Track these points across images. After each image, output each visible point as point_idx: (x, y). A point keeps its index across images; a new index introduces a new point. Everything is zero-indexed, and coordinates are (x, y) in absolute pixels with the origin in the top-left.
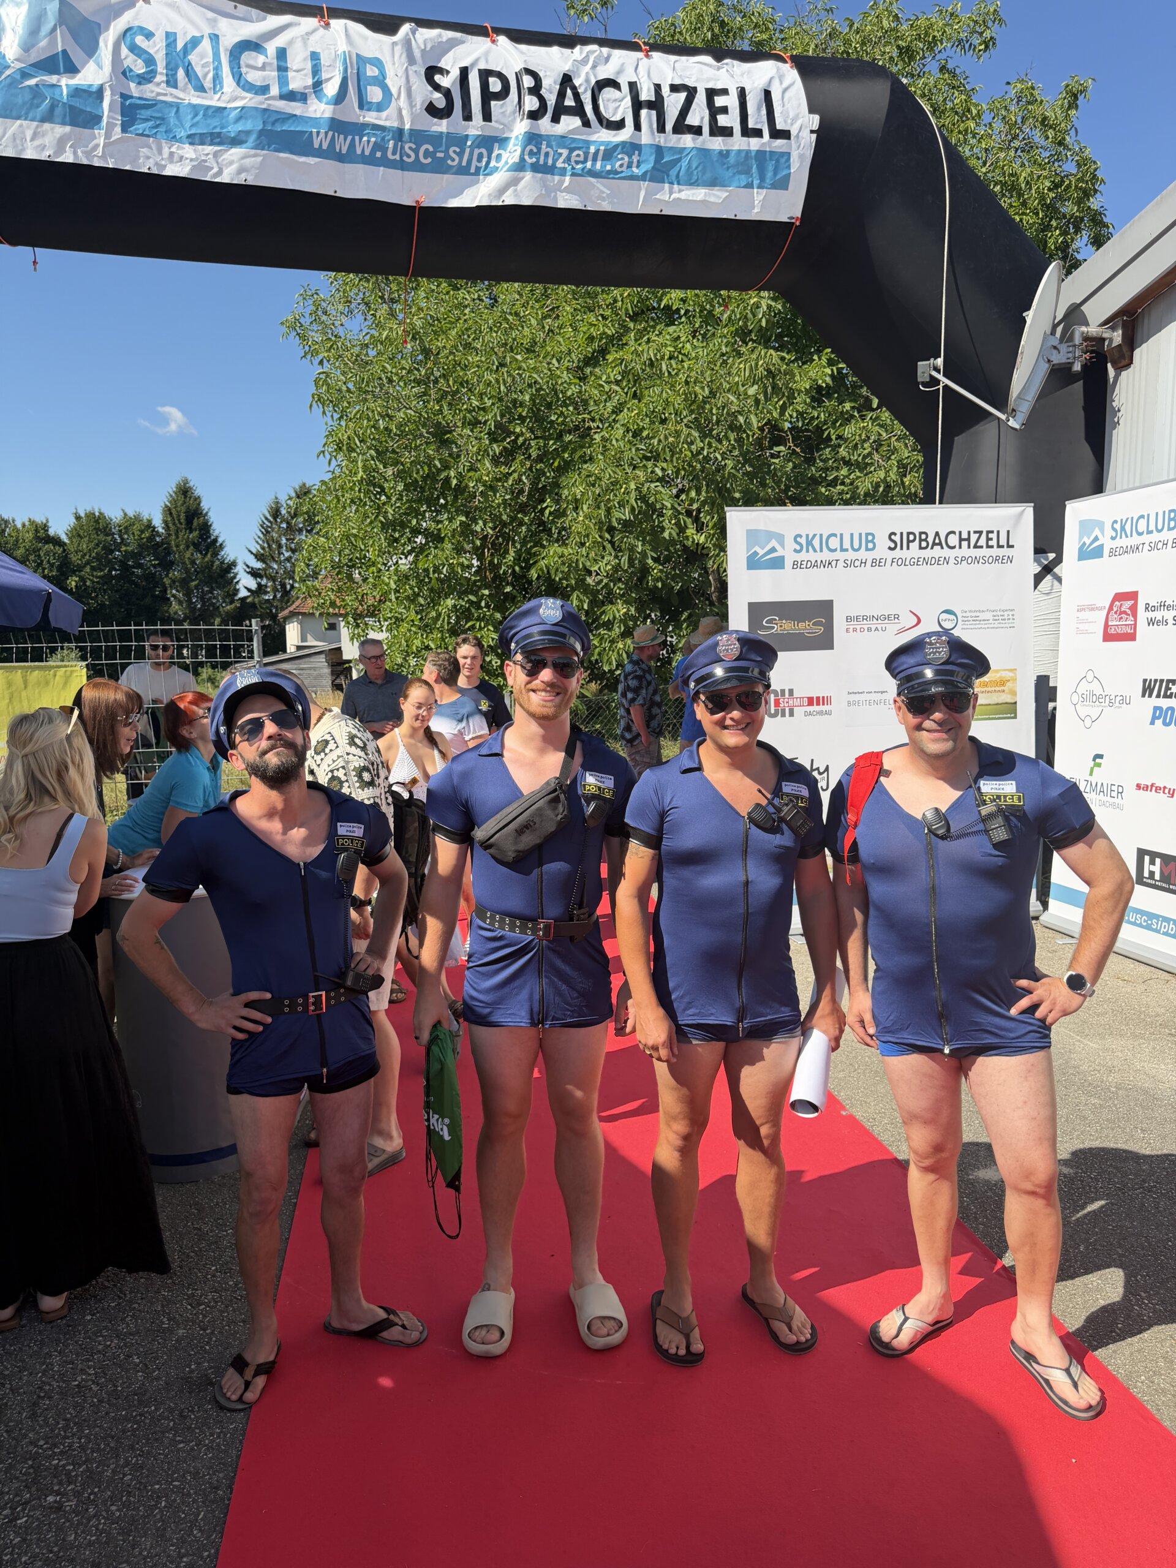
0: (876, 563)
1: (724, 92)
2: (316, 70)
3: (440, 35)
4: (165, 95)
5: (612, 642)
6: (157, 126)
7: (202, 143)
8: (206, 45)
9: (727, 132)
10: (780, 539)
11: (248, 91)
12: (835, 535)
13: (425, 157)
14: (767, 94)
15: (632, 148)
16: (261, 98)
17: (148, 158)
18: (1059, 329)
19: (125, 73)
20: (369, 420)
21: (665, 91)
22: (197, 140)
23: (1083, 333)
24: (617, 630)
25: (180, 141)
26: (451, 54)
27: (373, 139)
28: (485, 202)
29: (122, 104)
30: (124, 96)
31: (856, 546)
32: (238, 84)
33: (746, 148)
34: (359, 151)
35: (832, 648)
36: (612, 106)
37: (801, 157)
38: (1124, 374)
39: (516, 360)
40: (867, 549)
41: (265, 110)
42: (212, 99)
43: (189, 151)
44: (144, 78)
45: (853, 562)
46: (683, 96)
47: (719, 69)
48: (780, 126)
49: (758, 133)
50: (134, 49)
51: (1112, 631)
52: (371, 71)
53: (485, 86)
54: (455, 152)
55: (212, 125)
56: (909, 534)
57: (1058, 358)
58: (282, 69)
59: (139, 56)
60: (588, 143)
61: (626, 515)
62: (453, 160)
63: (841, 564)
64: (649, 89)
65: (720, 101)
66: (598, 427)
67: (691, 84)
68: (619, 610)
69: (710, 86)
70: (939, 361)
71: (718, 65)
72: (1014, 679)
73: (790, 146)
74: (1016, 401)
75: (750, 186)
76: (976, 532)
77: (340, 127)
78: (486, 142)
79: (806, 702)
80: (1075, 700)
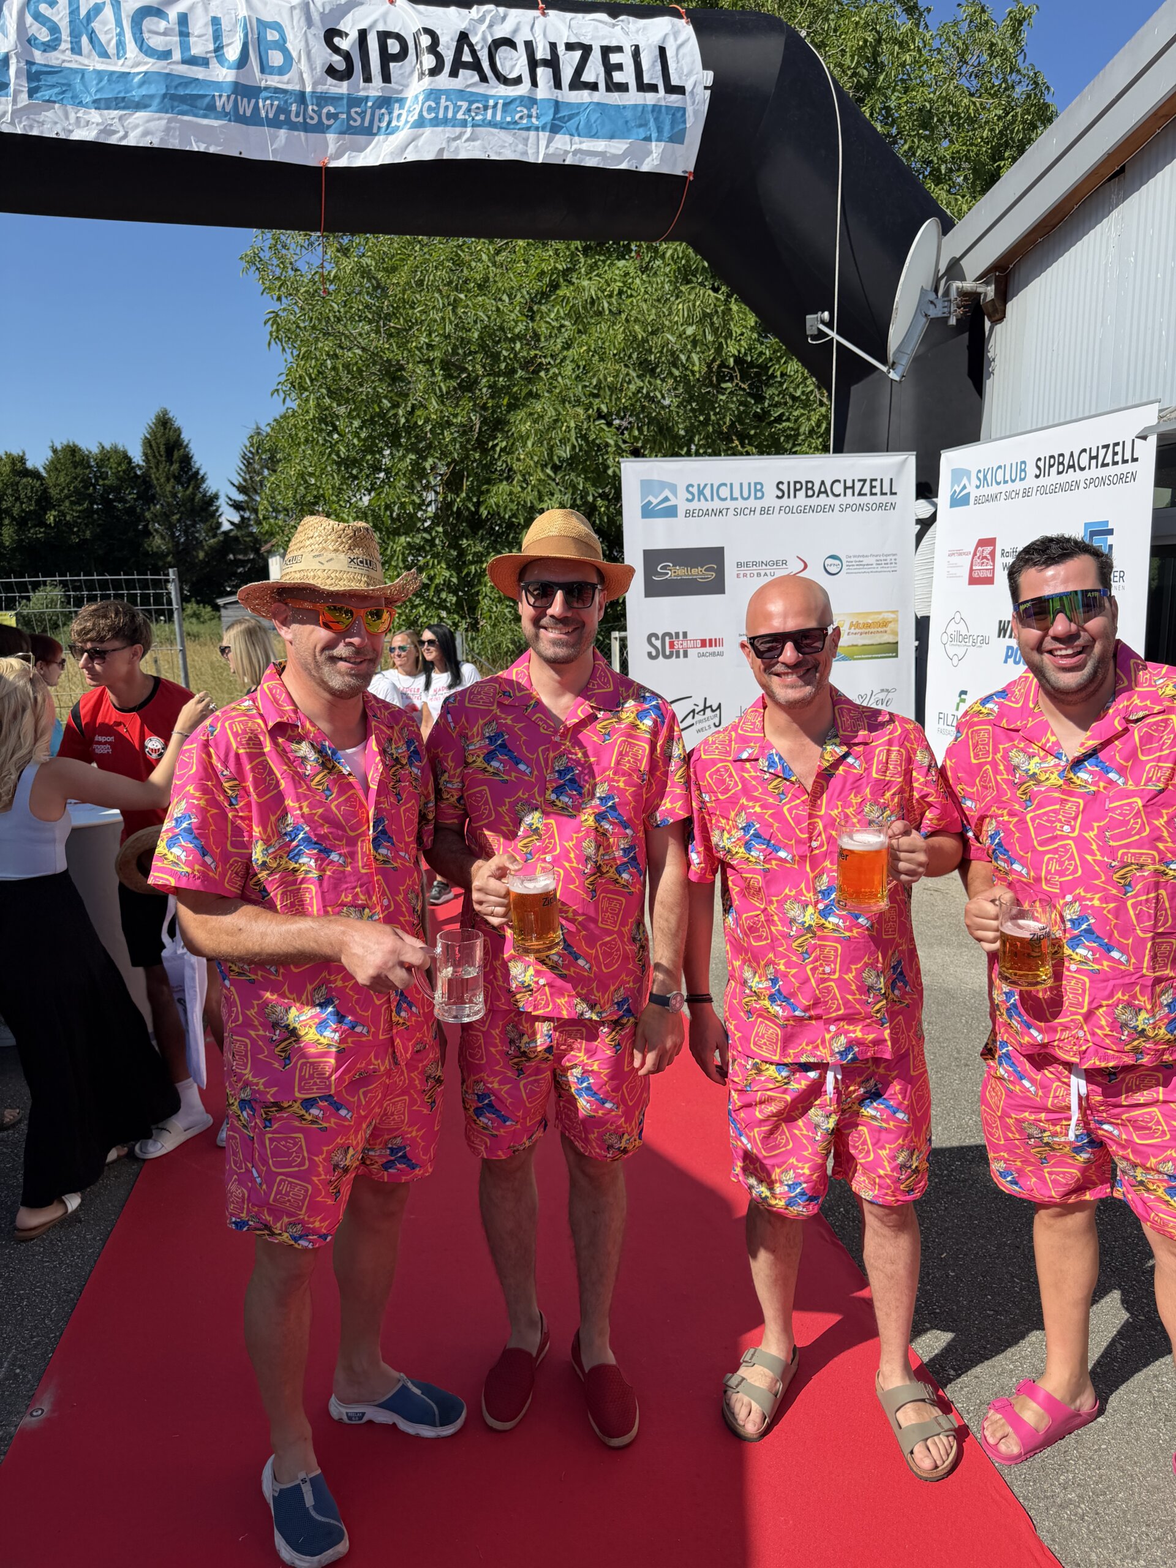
0: (765, 511)
1: (619, 49)
2: (217, 36)
4: (70, 61)
6: (63, 92)
7: (108, 108)
8: (108, 12)
9: (623, 88)
10: (673, 488)
11: (151, 56)
12: (725, 485)
13: (328, 118)
14: (662, 51)
15: (530, 101)
16: (163, 63)
17: (56, 123)
18: (943, 282)
19: (31, 41)
21: (561, 49)
22: (102, 104)
23: (958, 288)
25: (86, 106)
26: (349, 16)
27: (276, 103)
28: (388, 161)
29: (29, 72)
30: (30, 63)
31: (745, 495)
32: (141, 49)
33: (641, 102)
34: (263, 114)
35: (723, 592)
36: (508, 64)
37: (696, 112)
38: (998, 327)
40: (756, 498)
41: (168, 74)
42: (116, 64)
43: (95, 116)
44: (49, 46)
45: (742, 511)
46: (577, 54)
47: (614, 25)
48: (675, 81)
49: (653, 88)
50: (38, 17)
51: (975, 575)
52: (272, 36)
53: (383, 48)
54: (356, 112)
55: (118, 90)
56: (795, 483)
57: (934, 313)
58: (184, 34)
59: (44, 25)
60: (486, 98)
62: (355, 121)
63: (731, 512)
64: (544, 48)
65: (614, 58)
67: (586, 42)
69: (605, 43)
70: (826, 315)
71: (614, 21)
72: (896, 621)
73: (685, 101)
74: (895, 354)
75: (648, 139)
76: (859, 480)
77: (243, 90)
78: (386, 102)
79: (699, 644)
80: (945, 640)
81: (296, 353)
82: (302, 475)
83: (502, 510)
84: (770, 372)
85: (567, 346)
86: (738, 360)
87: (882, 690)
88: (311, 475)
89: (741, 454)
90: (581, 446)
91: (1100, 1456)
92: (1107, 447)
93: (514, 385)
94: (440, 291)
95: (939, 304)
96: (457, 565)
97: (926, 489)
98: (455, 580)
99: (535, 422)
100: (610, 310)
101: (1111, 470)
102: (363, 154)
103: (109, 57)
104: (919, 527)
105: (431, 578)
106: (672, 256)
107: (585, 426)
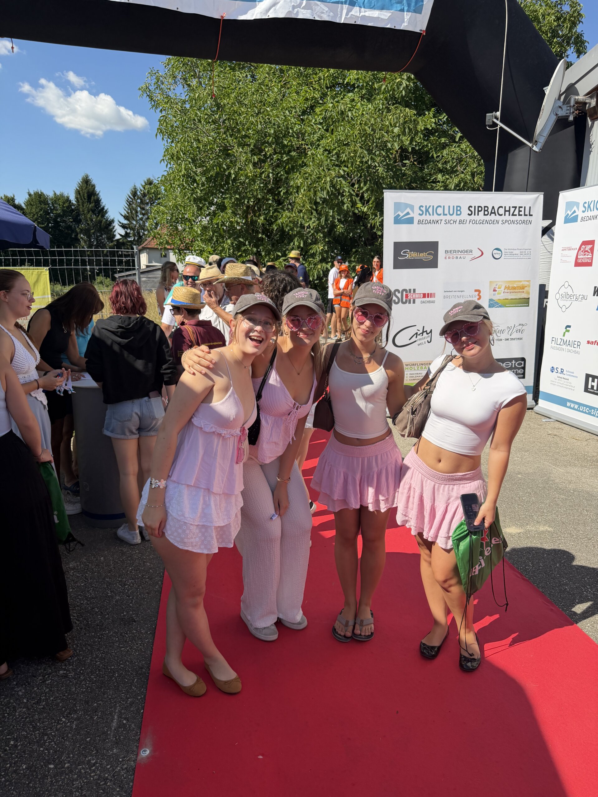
0: (461, 222)
5: (315, 264)
10: (412, 207)
12: (441, 206)
20: (188, 142)
23: (575, 99)
24: (318, 258)
28: (259, 17)
31: (451, 213)
35: (436, 267)
38: (596, 123)
39: (267, 110)
45: (449, 221)
51: (580, 261)
56: (479, 207)
57: (561, 113)
61: (324, 195)
63: (443, 222)
66: (309, 148)
68: (320, 247)
70: (498, 114)
74: (537, 136)
75: (402, 10)
76: (513, 207)
79: (422, 296)
80: (557, 297)
87: (520, 325)
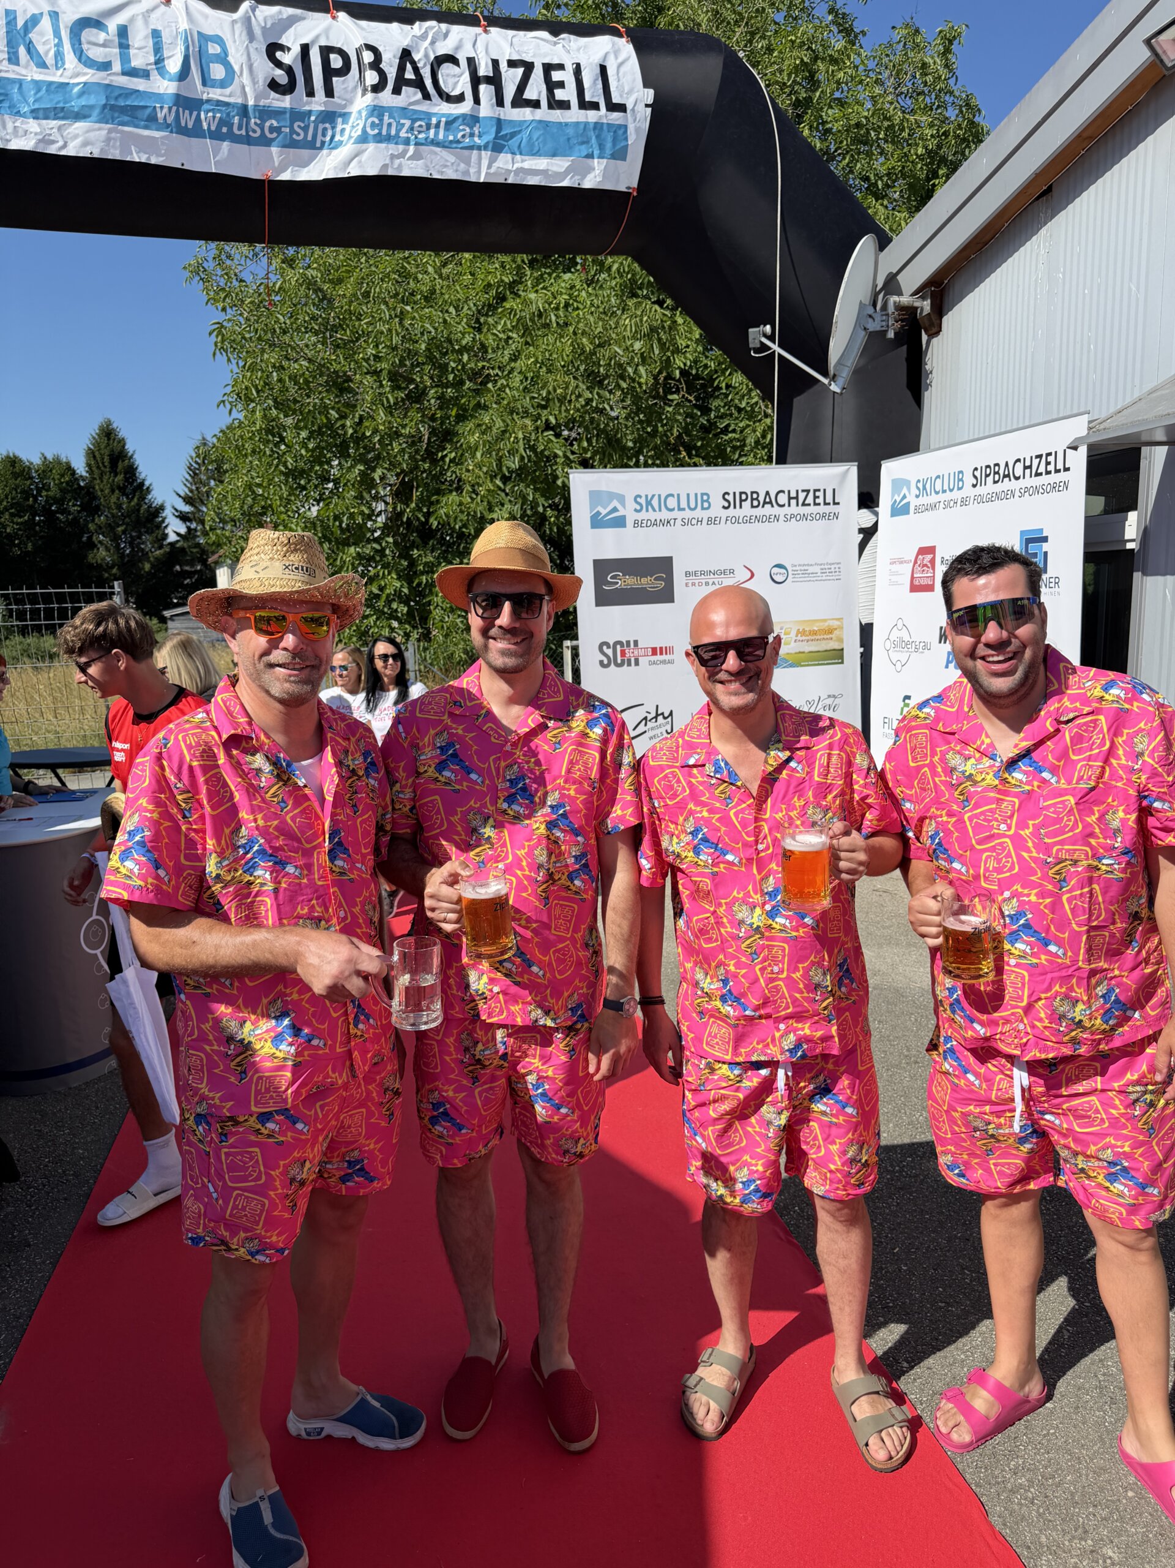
0: (711, 521)
1: (561, 67)
2: (158, 49)
3: (280, 12)
4: (7, 72)
7: (46, 118)
8: (46, 23)
9: (564, 105)
10: (622, 499)
11: (90, 67)
12: (672, 495)
13: (271, 132)
14: (603, 69)
15: (473, 119)
16: (103, 74)
18: (881, 296)
20: (263, 372)
21: (503, 66)
22: (41, 114)
23: (895, 303)
25: (24, 116)
26: (291, 31)
27: (218, 115)
28: (331, 175)
31: (693, 505)
32: (80, 60)
33: (582, 119)
34: (205, 127)
35: (673, 601)
36: (451, 81)
37: (637, 130)
38: (935, 341)
40: (703, 508)
41: (108, 85)
42: (54, 75)
43: (33, 125)
45: (690, 521)
46: (520, 71)
47: (555, 44)
48: (616, 99)
49: (595, 106)
51: (916, 583)
52: (213, 49)
53: (326, 63)
54: (299, 126)
55: (56, 100)
56: (741, 493)
57: (874, 326)
58: (124, 46)
60: (429, 115)
62: (298, 135)
63: (679, 522)
64: (487, 64)
65: (556, 76)
67: (528, 59)
69: (546, 61)
70: (768, 328)
71: (555, 39)
72: (841, 628)
73: (626, 119)
74: (835, 366)
75: (590, 156)
76: (803, 491)
77: (185, 103)
78: (330, 117)
79: (650, 652)
80: (888, 646)
81: (241, 363)
82: (249, 486)
83: (452, 521)
84: (716, 384)
85: (514, 358)
86: (684, 373)
87: (829, 696)
88: (259, 485)
89: (689, 465)
90: (529, 457)
91: (1049, 1441)
92: (1040, 457)
93: (463, 397)
94: (386, 303)
95: (878, 317)
96: (408, 575)
97: (868, 499)
98: (406, 590)
99: (483, 433)
100: (558, 323)
101: (1044, 479)
102: (306, 169)
103: (47, 68)
104: (861, 536)
105: (381, 589)
106: (618, 270)
107: (533, 437)
